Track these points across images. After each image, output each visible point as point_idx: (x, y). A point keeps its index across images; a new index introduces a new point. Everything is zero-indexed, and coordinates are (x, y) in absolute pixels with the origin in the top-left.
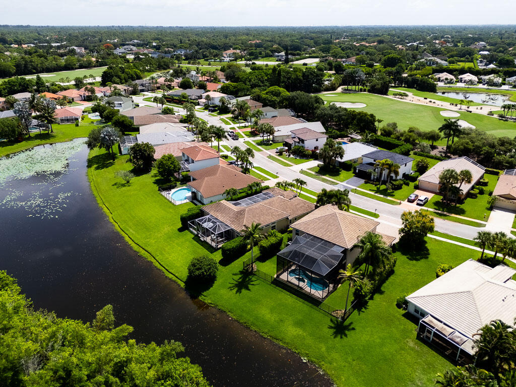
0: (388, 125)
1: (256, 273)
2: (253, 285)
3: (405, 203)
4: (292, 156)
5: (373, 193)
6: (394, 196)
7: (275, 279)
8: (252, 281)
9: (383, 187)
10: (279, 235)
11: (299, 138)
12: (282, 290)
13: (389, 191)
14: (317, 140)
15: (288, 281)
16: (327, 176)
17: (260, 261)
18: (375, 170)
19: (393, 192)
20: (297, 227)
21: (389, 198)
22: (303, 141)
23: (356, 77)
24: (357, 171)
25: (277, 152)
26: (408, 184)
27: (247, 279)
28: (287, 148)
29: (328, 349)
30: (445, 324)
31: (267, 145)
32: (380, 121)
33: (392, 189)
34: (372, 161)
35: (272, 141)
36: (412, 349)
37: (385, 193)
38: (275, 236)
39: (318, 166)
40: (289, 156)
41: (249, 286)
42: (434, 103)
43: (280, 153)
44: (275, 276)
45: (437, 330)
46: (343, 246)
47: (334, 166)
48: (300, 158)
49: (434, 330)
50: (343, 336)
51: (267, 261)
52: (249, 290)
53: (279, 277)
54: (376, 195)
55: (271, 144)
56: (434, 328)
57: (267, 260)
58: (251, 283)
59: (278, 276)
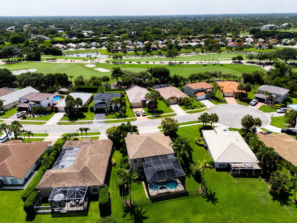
0: (78, 78)
1: (135, 204)
2: (144, 213)
3: (137, 117)
4: (36, 116)
5: (117, 119)
6: (128, 116)
8: (141, 211)
9: (118, 114)
11: (34, 101)
13: (123, 115)
14: (48, 99)
15: (158, 194)
19: (125, 114)
20: (137, 157)
21: (128, 118)
22: (38, 102)
23: (13, 52)
24: (95, 110)
25: (19, 117)
26: (126, 108)
27: (136, 212)
29: (221, 213)
30: (238, 163)
32: (71, 77)
33: (123, 113)
34: (101, 101)
36: (239, 183)
37: (121, 116)
39: (64, 116)
40: (34, 116)
41: (143, 215)
42: (74, 61)
43: (23, 117)
44: (148, 197)
45: (241, 168)
46: (171, 153)
48: (45, 115)
49: (240, 168)
50: (217, 201)
52: (147, 218)
53: (151, 196)
54: (119, 119)
55: (4, 113)
56: (239, 168)
58: (142, 212)
59: (149, 195)
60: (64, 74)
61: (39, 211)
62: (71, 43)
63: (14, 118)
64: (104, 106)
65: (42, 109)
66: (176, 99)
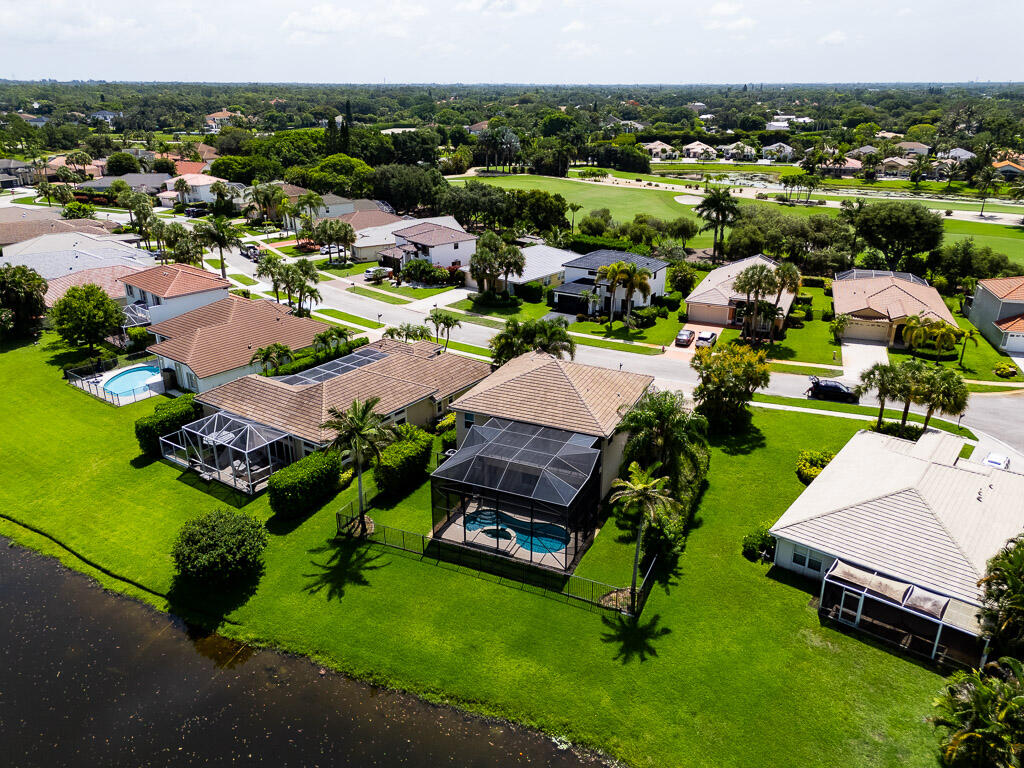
0: (594, 214)
1: (374, 538)
2: (371, 568)
3: (672, 348)
4: (404, 284)
5: (600, 338)
6: (645, 338)
7: (432, 543)
8: (370, 560)
9: (617, 325)
10: (423, 436)
11: (416, 244)
12: (456, 566)
13: (632, 331)
14: (456, 247)
15: (466, 543)
16: (495, 314)
17: (382, 509)
18: (594, 292)
19: (641, 332)
20: (468, 407)
21: (636, 343)
22: (425, 249)
23: (502, 143)
24: (556, 300)
25: (369, 280)
26: (664, 316)
27: (355, 557)
28: (391, 269)
29: (617, 697)
30: (880, 574)
31: (343, 267)
32: (575, 208)
33: (637, 326)
35: (351, 259)
36: (823, 653)
37: (623, 334)
38: (413, 439)
39: (469, 298)
40: (399, 284)
41: (363, 572)
42: (657, 186)
43: (377, 280)
44: (430, 535)
45: (870, 591)
47: (505, 295)
48: (425, 287)
49: (864, 593)
50: (647, 655)
51: (399, 505)
52: (365, 583)
53: (440, 538)
54: (608, 339)
55: (350, 266)
56: (863, 588)
57: (400, 500)
58: (368, 565)
59: (437, 535)
60: (558, 197)
61: (172, 457)
62: (698, 142)
63: (359, 279)
64: (584, 291)
65: (424, 270)
66: (887, 321)
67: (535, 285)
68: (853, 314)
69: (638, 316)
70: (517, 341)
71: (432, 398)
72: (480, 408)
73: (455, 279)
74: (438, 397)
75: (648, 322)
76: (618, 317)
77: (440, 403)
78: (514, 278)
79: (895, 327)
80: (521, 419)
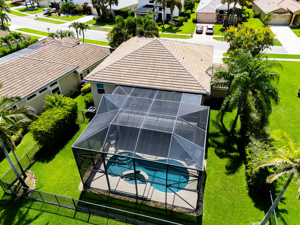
3: (195, 35)
4: (62, 15)
6: (181, 31)
9: (166, 26)
10: (68, 101)
13: (174, 28)
16: (107, 25)
17: (43, 161)
18: (154, 10)
19: (178, 29)
20: (99, 79)
21: (178, 34)
25: (45, 14)
26: (186, 21)
28: (55, 9)
31: (33, 10)
33: (176, 26)
34: (148, 3)
35: (38, 7)
37: (170, 30)
38: (61, 105)
39: (94, 19)
40: (59, 15)
43: (49, 14)
44: (81, 187)
47: (111, 16)
48: (72, 15)
51: (57, 156)
53: (89, 187)
54: (164, 33)
55: (37, 9)
59: (87, 185)
63: (40, 14)
65: (70, 7)
66: (289, 14)
67: (124, 10)
68: (274, 12)
69: (176, 21)
70: (125, 31)
71: (75, 72)
72: (108, 79)
73: (86, 11)
74: (80, 71)
75: (180, 24)
76: (167, 22)
77: (81, 75)
78: (114, 7)
79: (294, 16)
80: (140, 85)
